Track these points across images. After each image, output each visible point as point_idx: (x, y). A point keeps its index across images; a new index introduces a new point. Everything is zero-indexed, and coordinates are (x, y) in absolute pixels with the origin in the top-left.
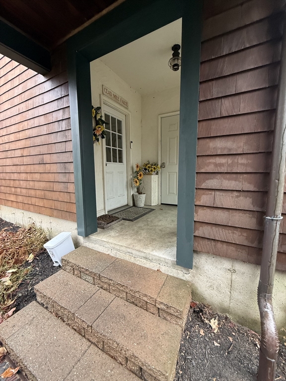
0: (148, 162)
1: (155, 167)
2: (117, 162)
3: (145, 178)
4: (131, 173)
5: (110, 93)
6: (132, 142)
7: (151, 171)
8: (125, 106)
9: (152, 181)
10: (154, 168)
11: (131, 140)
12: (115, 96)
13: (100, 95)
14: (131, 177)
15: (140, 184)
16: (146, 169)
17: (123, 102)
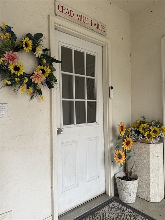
0: (142, 119)
1: (158, 130)
2: (85, 122)
3: (137, 148)
4: (111, 138)
5: (69, 13)
6: (112, 88)
7: (149, 136)
8: (100, 31)
9: (151, 155)
10: (155, 131)
11: (110, 85)
12: (80, 17)
13: (49, 16)
14: (112, 145)
15: (129, 158)
16: (138, 133)
17: (97, 26)
